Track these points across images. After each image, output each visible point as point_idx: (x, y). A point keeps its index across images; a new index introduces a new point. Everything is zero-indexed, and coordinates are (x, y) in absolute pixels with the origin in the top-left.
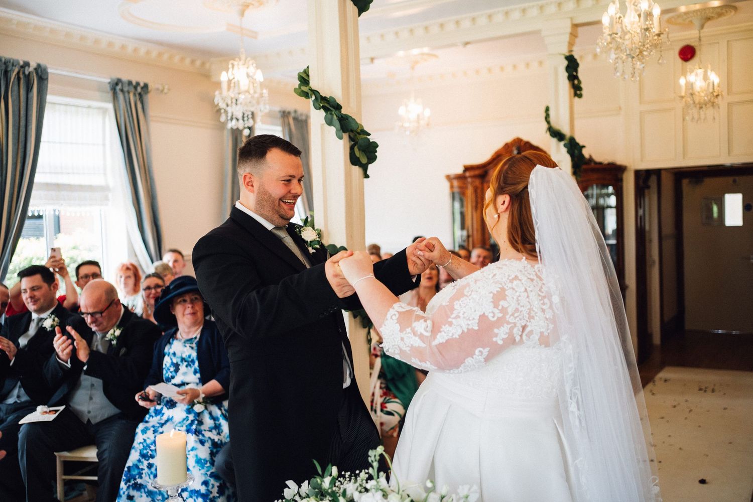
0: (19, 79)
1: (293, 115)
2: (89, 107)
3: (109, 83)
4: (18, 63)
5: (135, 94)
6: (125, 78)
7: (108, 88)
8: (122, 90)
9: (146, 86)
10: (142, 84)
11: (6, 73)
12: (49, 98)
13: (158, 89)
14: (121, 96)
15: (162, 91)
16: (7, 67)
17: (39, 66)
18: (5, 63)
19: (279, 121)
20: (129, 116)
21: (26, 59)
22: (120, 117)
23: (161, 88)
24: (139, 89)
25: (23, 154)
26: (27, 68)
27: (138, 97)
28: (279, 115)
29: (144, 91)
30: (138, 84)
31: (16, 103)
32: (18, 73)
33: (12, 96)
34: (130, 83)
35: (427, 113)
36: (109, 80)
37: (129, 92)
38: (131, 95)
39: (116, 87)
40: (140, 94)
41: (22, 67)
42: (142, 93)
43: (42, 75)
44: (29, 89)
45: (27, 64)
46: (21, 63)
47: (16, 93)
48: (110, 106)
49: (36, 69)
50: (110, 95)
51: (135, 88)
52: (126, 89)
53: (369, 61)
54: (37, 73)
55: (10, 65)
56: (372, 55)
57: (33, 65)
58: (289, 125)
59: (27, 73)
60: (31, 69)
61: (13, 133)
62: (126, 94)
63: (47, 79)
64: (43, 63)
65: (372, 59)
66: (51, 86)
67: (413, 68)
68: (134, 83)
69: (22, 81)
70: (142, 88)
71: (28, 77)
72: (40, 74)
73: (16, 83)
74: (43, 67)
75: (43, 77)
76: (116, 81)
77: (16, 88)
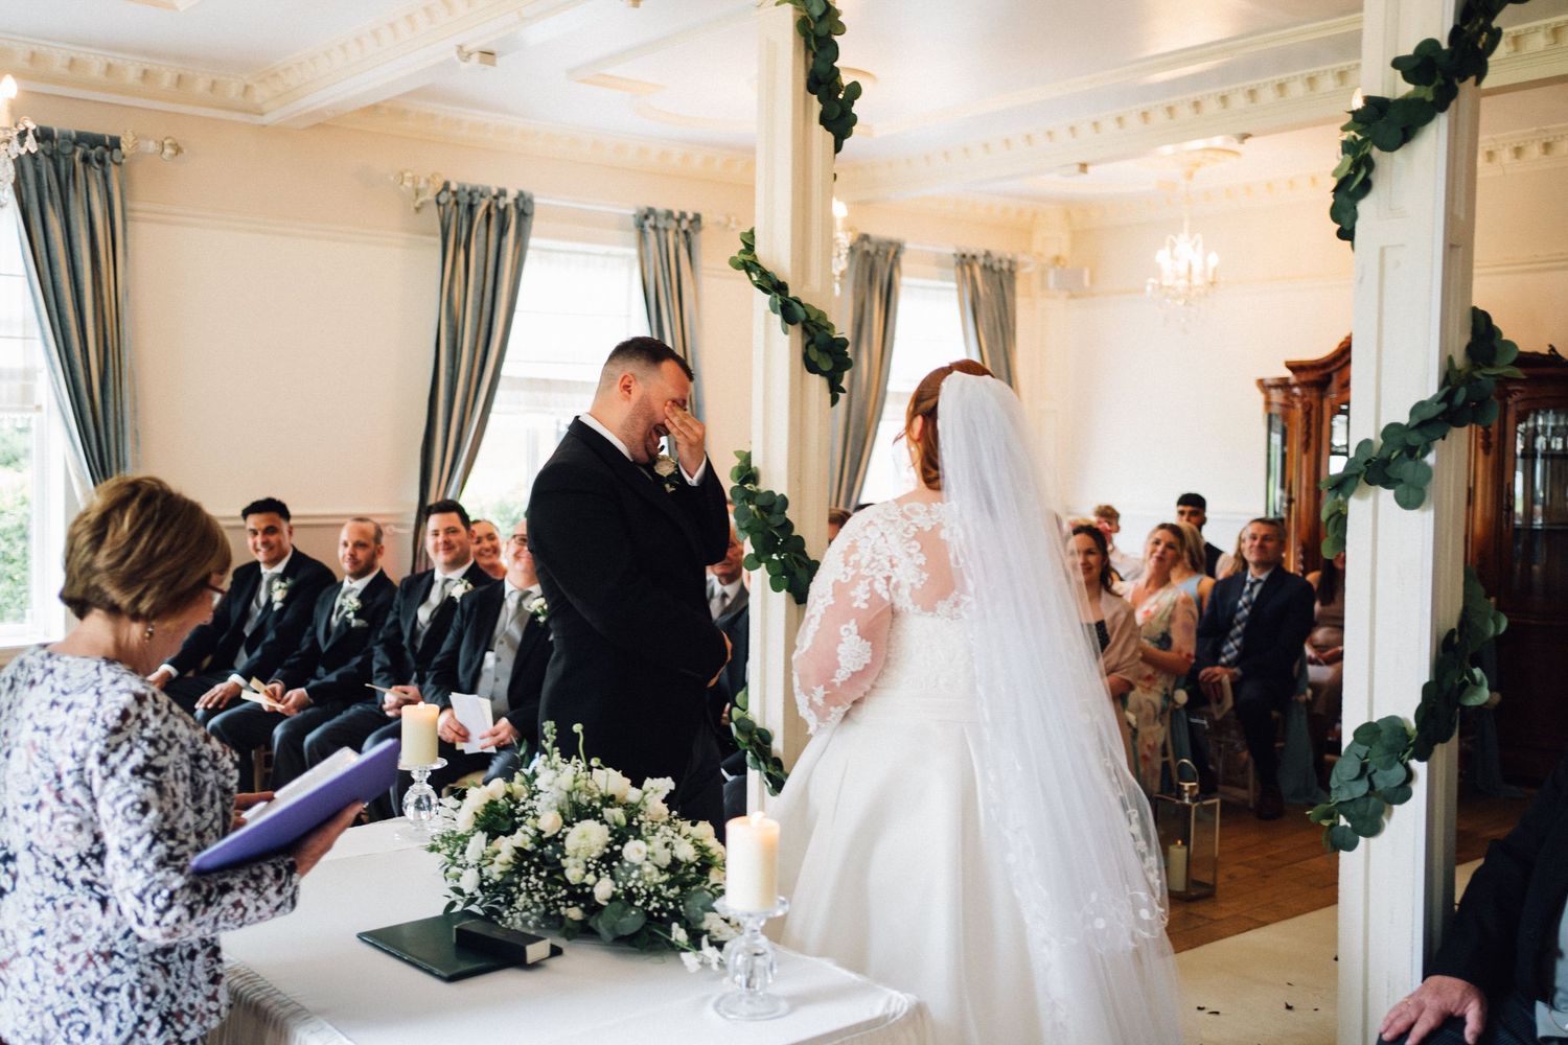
0: (488, 216)
1: (981, 261)
2: (608, 255)
3: (635, 216)
4: (489, 190)
5: (677, 232)
6: (661, 206)
7: (632, 222)
8: (655, 228)
9: (697, 218)
10: (690, 216)
11: (471, 207)
12: (533, 242)
13: (718, 223)
14: (651, 235)
15: (727, 226)
16: (472, 198)
17: (521, 194)
18: (470, 194)
19: (953, 273)
20: (663, 270)
21: (502, 186)
22: (649, 271)
23: (723, 219)
24: (685, 225)
25: (486, 331)
26: (502, 199)
27: (682, 236)
28: (953, 261)
29: (692, 227)
30: (683, 215)
31: (483, 253)
32: (488, 208)
33: (476, 244)
34: (669, 214)
35: (1213, 260)
36: (633, 212)
37: (666, 230)
38: (671, 235)
39: (646, 222)
40: (686, 232)
41: (496, 198)
42: (690, 230)
43: (524, 209)
44: (503, 231)
45: (502, 193)
46: (495, 192)
47: (482, 239)
48: (634, 252)
49: (516, 200)
50: (633, 235)
51: (679, 221)
52: (660, 225)
53: (1077, 168)
54: (517, 206)
55: (476, 195)
56: (1083, 160)
57: (512, 194)
58: (973, 278)
59: (502, 206)
60: (510, 200)
61: (474, 302)
62: (662, 233)
63: (532, 214)
64: (526, 189)
65: (1083, 167)
66: (537, 224)
67: (1190, 176)
68: (677, 215)
69: (494, 220)
70: (691, 222)
71: (503, 214)
72: (521, 206)
73: (484, 223)
74: (527, 196)
75: (526, 211)
76: (646, 211)
77: (483, 231)
